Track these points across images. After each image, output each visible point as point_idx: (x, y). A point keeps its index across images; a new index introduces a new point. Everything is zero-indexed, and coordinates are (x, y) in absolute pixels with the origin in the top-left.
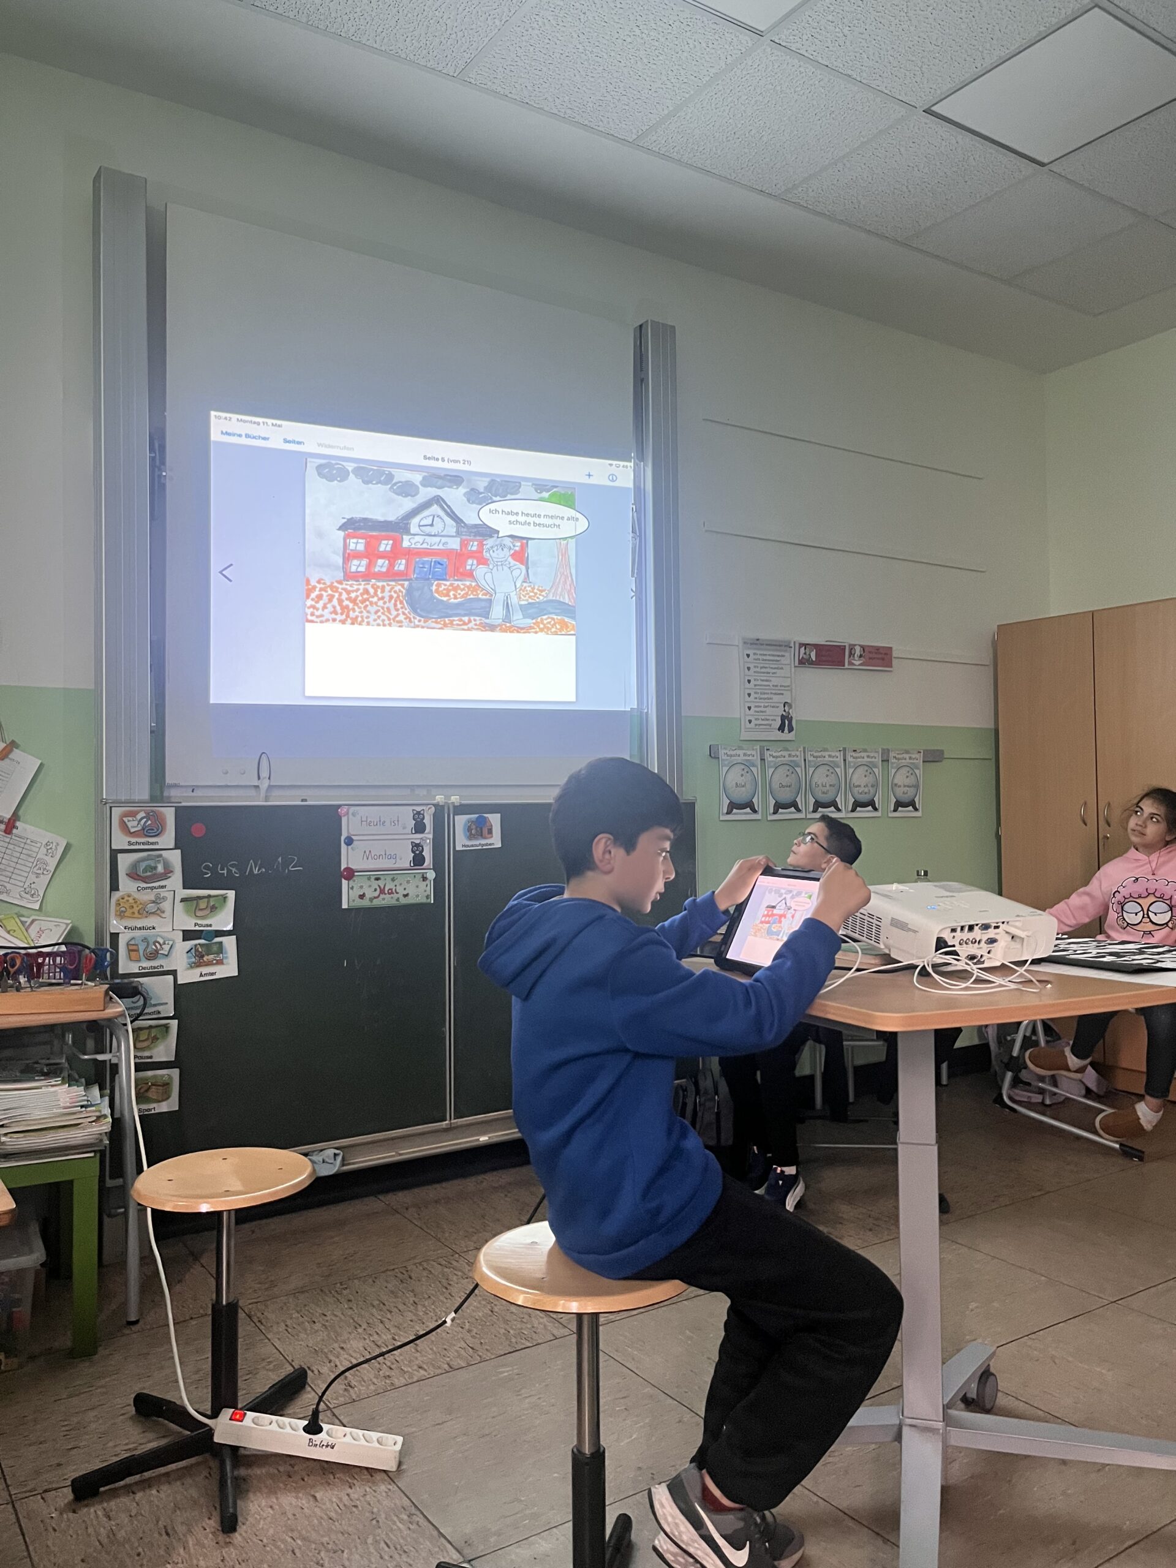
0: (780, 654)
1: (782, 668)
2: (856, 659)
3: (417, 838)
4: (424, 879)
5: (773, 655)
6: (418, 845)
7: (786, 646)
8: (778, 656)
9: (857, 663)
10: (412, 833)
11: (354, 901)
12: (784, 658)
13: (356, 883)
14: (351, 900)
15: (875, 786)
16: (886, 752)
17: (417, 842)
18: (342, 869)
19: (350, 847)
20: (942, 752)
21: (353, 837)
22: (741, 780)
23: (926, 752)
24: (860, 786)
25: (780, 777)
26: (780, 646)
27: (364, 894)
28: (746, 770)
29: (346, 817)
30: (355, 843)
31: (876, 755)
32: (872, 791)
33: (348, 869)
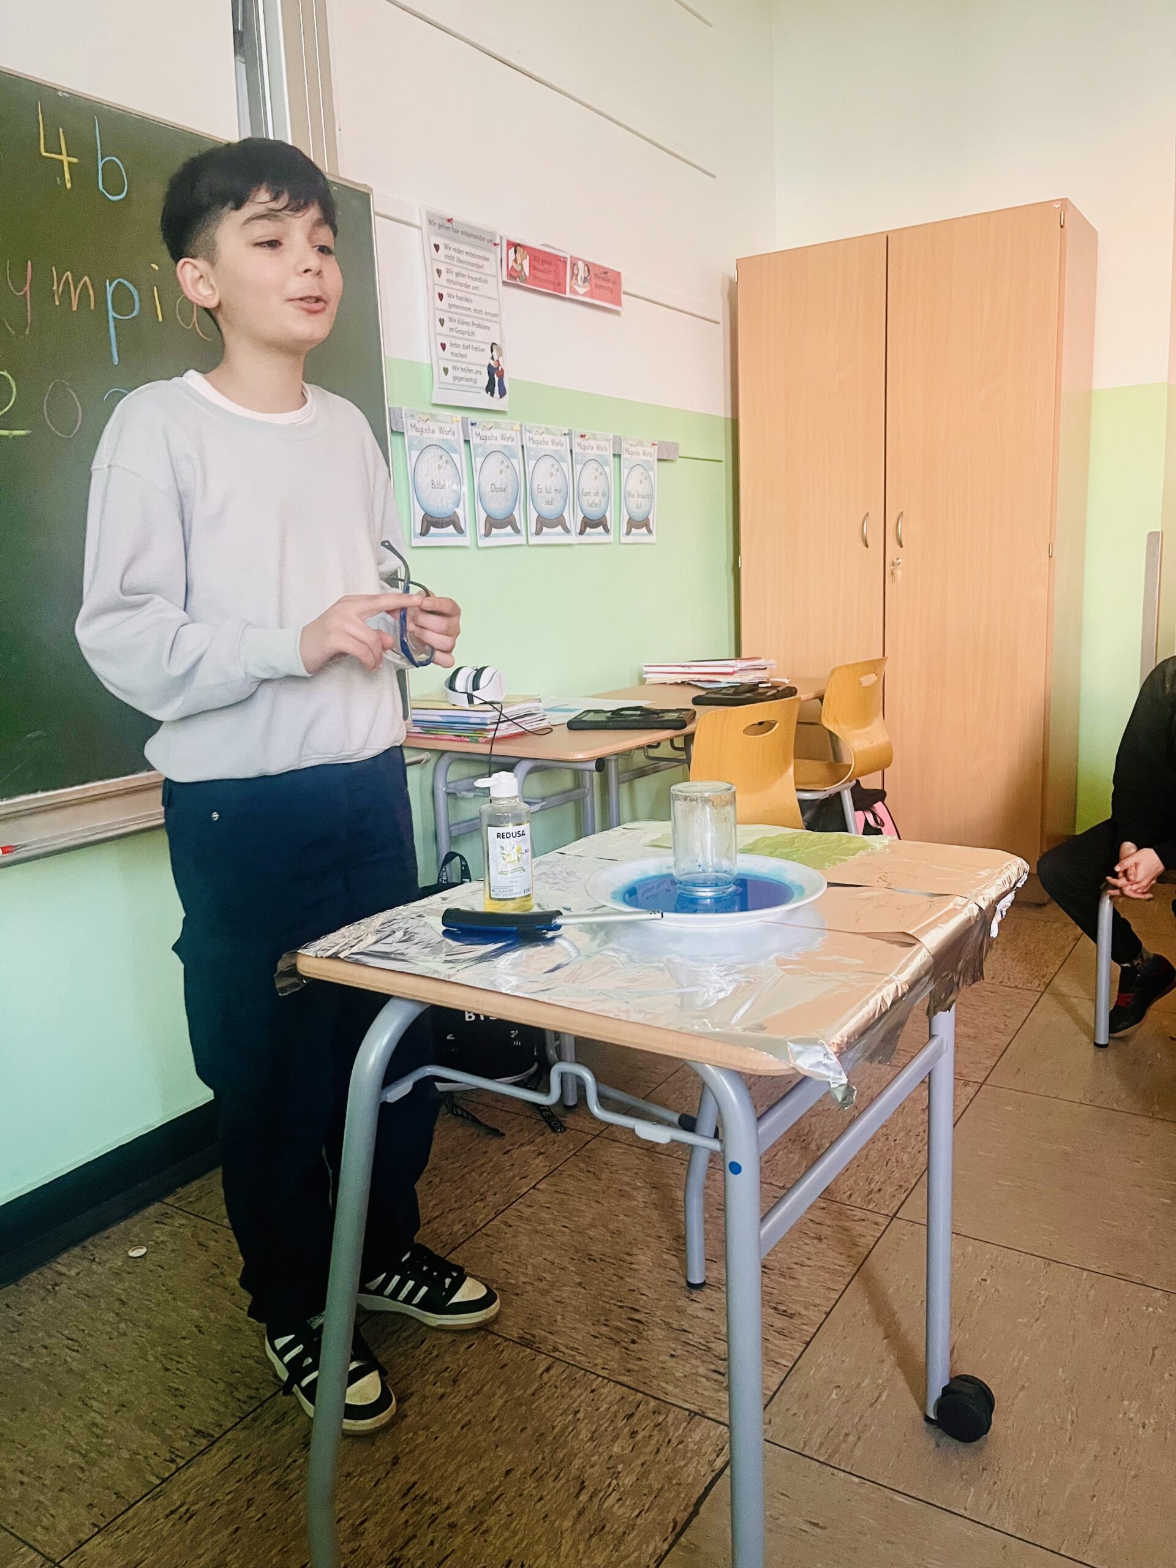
0: (481, 253)
1: (486, 281)
2: (580, 282)
5: (473, 255)
7: (489, 241)
8: (480, 257)
9: (581, 290)
12: (488, 264)
15: (606, 494)
16: (618, 441)
20: (676, 446)
22: (438, 476)
23: (661, 446)
24: (588, 494)
25: (492, 474)
26: (483, 239)
28: (444, 458)
31: (606, 444)
32: (603, 500)
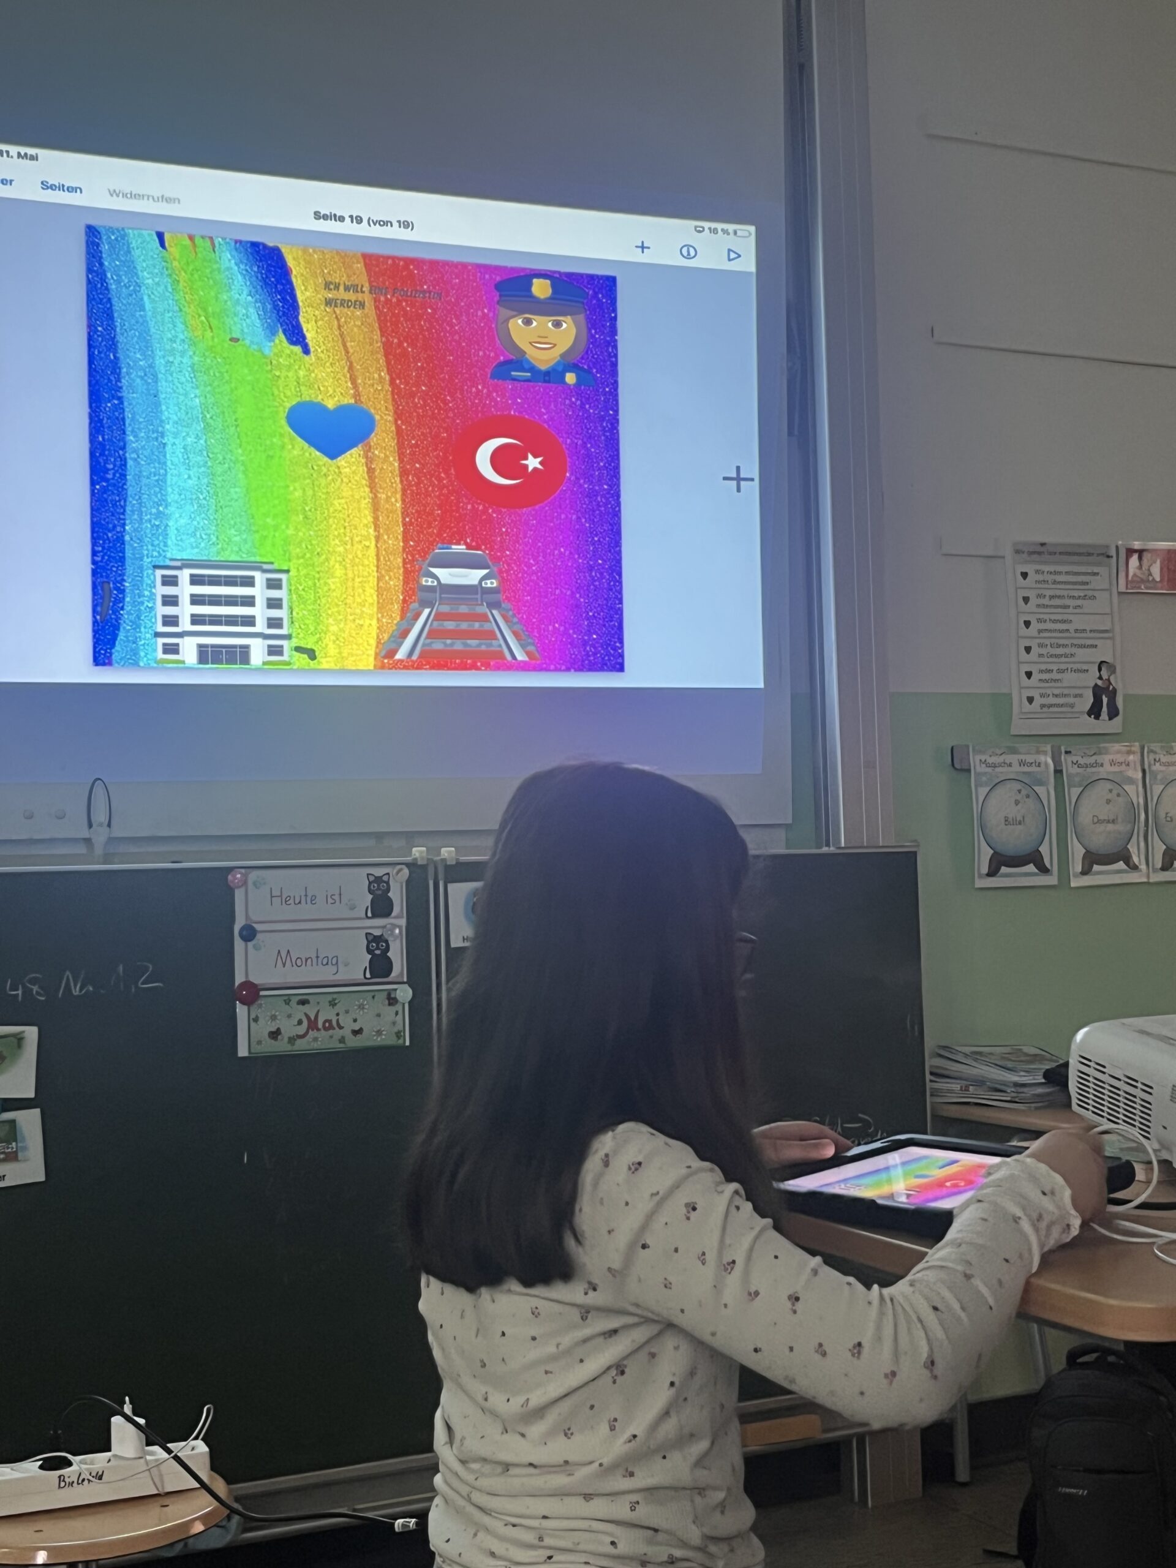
0: (1089, 569)
1: (1093, 598)
3: (376, 926)
4: (392, 1001)
5: (1075, 573)
6: (378, 939)
7: (1099, 555)
8: (1086, 574)
10: (367, 917)
11: (259, 1043)
12: (1099, 577)
13: (261, 1010)
14: (253, 1044)
17: (377, 933)
18: (237, 984)
19: (250, 944)
21: (255, 925)
22: (1013, 812)
25: (1094, 804)
27: (278, 1029)
28: (1024, 792)
29: (243, 890)
30: (259, 936)
33: (247, 985)
